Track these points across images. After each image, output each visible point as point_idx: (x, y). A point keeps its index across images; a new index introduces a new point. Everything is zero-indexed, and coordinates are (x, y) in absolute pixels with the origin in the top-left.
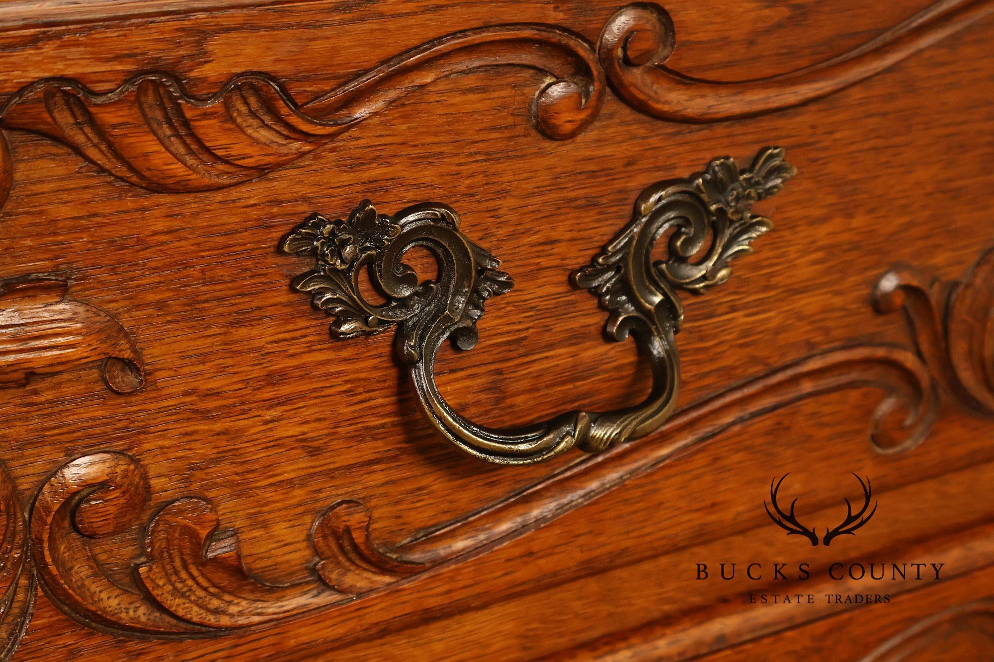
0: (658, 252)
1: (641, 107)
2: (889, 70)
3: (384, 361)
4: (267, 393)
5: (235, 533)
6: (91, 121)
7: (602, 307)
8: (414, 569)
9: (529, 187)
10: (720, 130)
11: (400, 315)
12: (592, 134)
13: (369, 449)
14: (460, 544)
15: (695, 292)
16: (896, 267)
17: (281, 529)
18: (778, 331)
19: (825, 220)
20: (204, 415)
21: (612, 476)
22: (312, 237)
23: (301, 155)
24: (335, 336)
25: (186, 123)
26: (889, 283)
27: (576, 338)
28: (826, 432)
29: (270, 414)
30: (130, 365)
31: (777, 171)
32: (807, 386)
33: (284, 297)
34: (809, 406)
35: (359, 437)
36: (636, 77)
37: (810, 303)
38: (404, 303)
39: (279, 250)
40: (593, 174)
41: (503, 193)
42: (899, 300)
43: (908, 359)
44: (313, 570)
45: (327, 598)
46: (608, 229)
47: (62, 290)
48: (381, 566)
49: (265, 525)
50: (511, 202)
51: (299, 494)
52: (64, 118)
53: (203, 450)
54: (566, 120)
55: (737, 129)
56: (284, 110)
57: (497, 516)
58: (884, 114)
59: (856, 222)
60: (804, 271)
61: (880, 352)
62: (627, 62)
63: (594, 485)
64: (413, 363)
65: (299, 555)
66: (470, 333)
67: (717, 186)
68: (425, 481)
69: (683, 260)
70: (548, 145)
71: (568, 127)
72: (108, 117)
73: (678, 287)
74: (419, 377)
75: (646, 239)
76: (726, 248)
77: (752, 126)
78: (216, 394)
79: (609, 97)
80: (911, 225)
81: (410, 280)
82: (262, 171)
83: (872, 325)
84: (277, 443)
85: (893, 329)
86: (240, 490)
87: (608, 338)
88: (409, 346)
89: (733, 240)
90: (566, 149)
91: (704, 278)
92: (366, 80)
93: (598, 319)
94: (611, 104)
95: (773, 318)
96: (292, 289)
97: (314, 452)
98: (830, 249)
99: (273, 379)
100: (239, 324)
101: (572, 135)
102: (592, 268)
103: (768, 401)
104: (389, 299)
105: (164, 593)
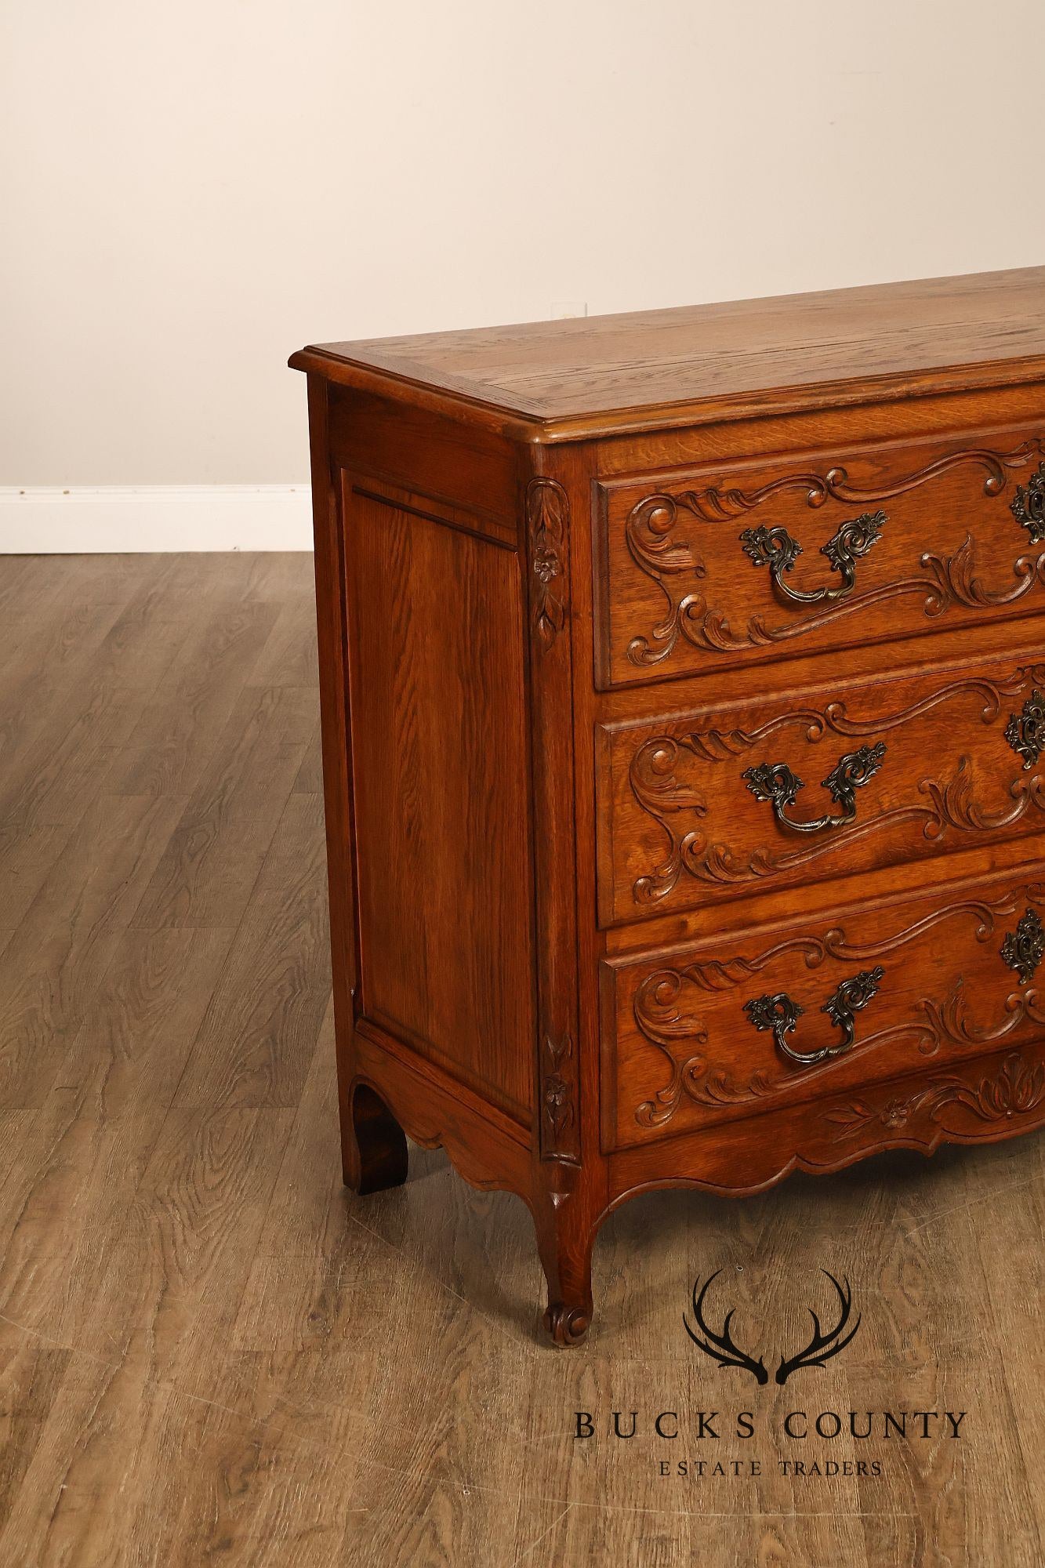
0: (847, 543)
1: (839, 498)
2: (917, 486)
3: (768, 574)
4: (737, 581)
5: (728, 622)
6: (696, 503)
7: (830, 560)
8: (778, 640)
9: (807, 522)
10: (864, 505)
11: (771, 559)
12: (825, 506)
13: (765, 600)
14: (790, 633)
15: (860, 557)
16: (928, 552)
17: (740, 623)
18: (889, 571)
19: (901, 535)
20: (720, 586)
21: (836, 615)
22: (748, 535)
23: (745, 512)
24: (754, 564)
25: (717, 503)
26: (926, 557)
27: (823, 569)
28: (909, 607)
29: (738, 586)
30: (702, 569)
31: (883, 518)
32: (900, 591)
33: (741, 552)
34: (902, 597)
35: (761, 596)
36: (837, 490)
37: (899, 563)
38: (773, 555)
39: (740, 539)
40: (825, 519)
41: (800, 524)
42: (930, 563)
43: (936, 584)
44: (749, 636)
45: (753, 645)
46: (831, 536)
47: (687, 548)
48: (768, 638)
49: (736, 621)
50: (803, 526)
51: (745, 612)
52: (689, 502)
53: (720, 596)
54: (817, 502)
55: (869, 505)
56: (741, 498)
57: (801, 625)
58: (918, 501)
59: (912, 536)
60: (896, 551)
61: (925, 580)
62: (834, 485)
63: (831, 618)
64: (776, 573)
65: (746, 632)
66: (791, 565)
67: (864, 523)
68: (780, 612)
69: (855, 546)
70: (812, 510)
71: (817, 504)
72: (700, 501)
73: (854, 554)
74: (778, 578)
75: (842, 539)
76: (869, 542)
77: (874, 504)
78: (724, 580)
79: (829, 496)
80: (932, 537)
81: (775, 549)
82: (736, 516)
83: (922, 571)
84: (739, 596)
85: (929, 573)
86: (729, 609)
87: (833, 570)
88: (775, 568)
89: (870, 540)
90: (818, 510)
91: (862, 552)
92: (762, 491)
93: (830, 564)
94: (830, 497)
95: (887, 567)
96: (743, 550)
97: (749, 600)
98: (904, 545)
99: (739, 576)
100: (728, 560)
101: (819, 506)
102: (828, 547)
103: (887, 595)
104: (769, 554)
105: (710, 637)
